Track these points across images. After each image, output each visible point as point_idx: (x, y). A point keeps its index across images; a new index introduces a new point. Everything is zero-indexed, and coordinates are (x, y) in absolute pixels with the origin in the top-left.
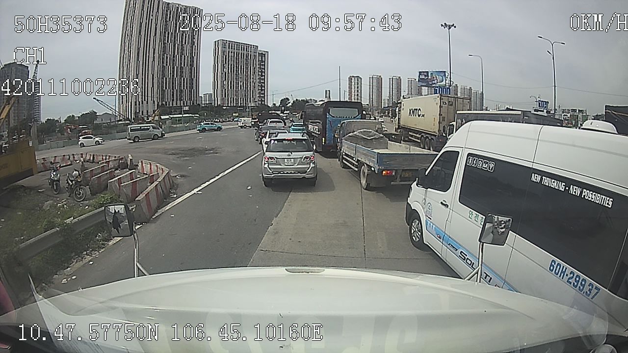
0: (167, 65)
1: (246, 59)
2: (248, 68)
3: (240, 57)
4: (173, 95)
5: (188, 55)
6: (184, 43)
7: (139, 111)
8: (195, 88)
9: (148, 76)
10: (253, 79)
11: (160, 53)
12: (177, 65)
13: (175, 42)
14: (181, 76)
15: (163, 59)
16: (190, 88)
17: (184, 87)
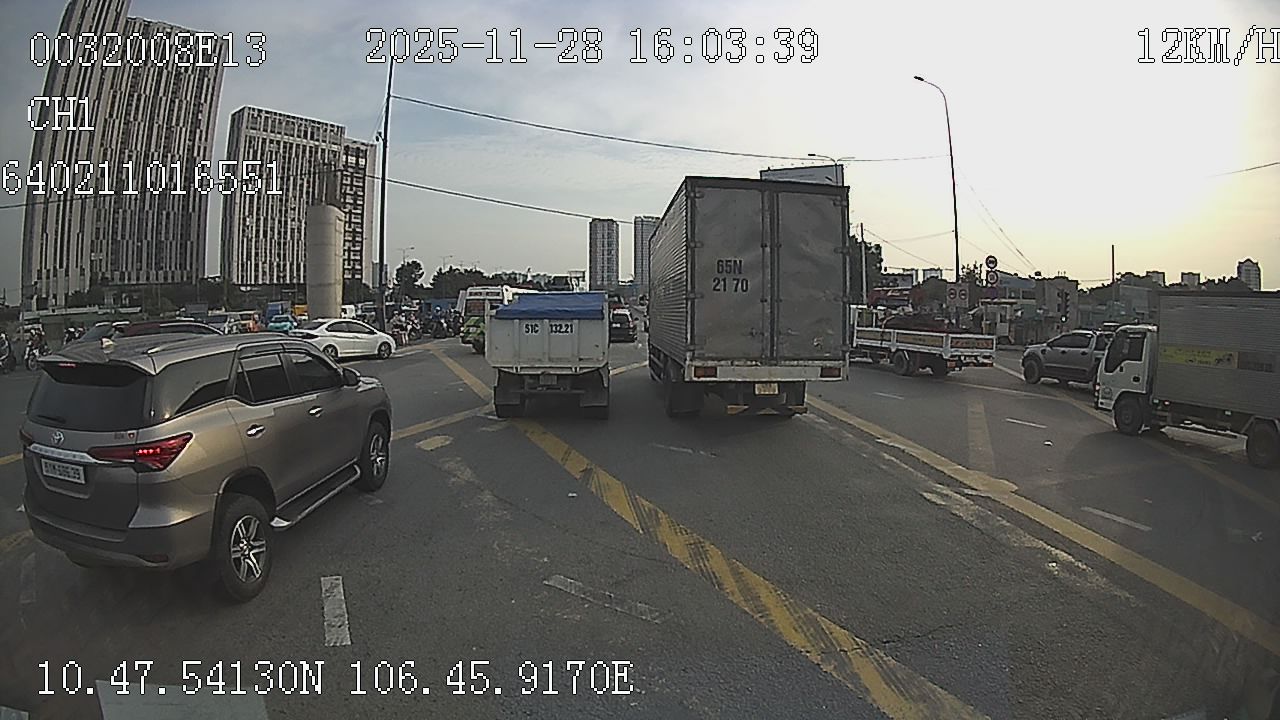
1: (310, 162)
3: (293, 155)
4: (140, 256)
6: (174, 124)
8: (194, 237)
11: (114, 147)
12: (154, 179)
13: (152, 119)
15: (121, 162)
16: (182, 238)
17: (167, 232)
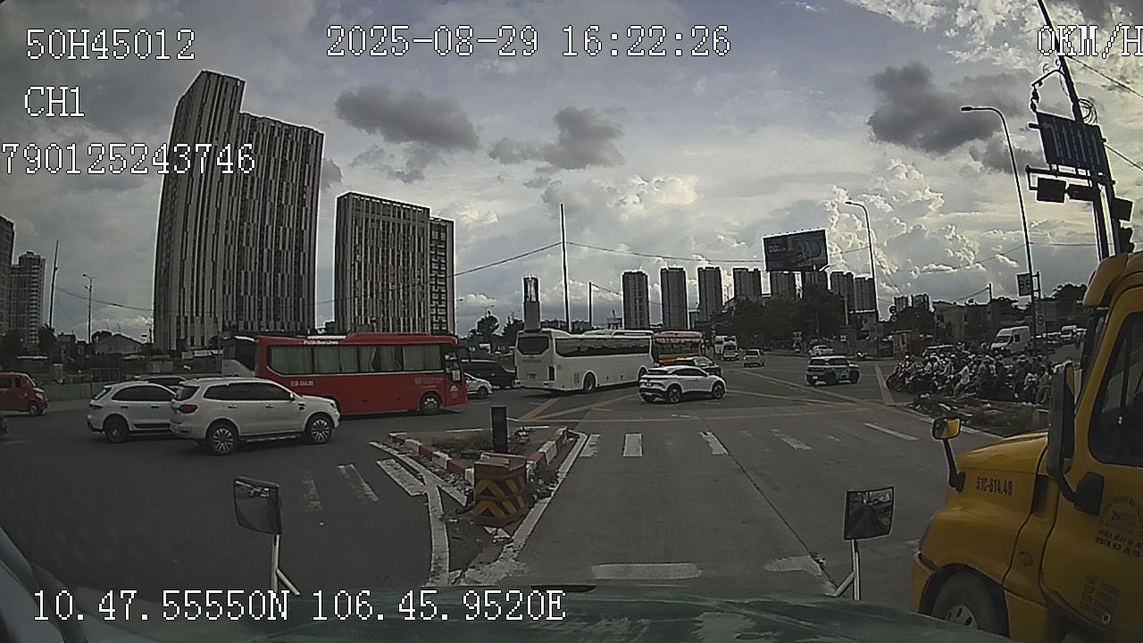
0: (248, 244)
1: (404, 237)
2: (408, 253)
3: (391, 231)
4: (260, 309)
5: (291, 226)
6: (283, 202)
7: (186, 337)
8: (305, 295)
9: (204, 263)
10: (419, 277)
11: (234, 219)
12: (269, 247)
13: (265, 197)
14: (277, 270)
15: (241, 232)
16: (295, 296)
17: (282, 291)
